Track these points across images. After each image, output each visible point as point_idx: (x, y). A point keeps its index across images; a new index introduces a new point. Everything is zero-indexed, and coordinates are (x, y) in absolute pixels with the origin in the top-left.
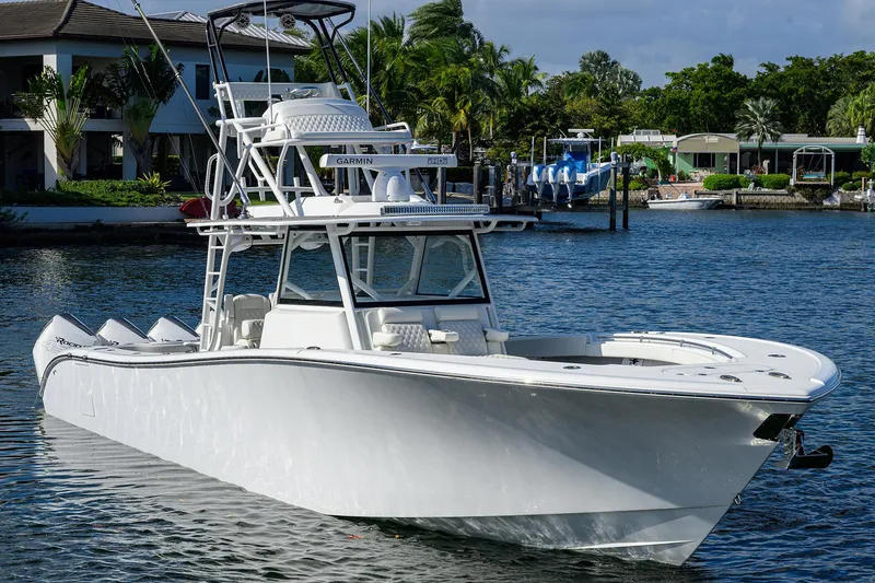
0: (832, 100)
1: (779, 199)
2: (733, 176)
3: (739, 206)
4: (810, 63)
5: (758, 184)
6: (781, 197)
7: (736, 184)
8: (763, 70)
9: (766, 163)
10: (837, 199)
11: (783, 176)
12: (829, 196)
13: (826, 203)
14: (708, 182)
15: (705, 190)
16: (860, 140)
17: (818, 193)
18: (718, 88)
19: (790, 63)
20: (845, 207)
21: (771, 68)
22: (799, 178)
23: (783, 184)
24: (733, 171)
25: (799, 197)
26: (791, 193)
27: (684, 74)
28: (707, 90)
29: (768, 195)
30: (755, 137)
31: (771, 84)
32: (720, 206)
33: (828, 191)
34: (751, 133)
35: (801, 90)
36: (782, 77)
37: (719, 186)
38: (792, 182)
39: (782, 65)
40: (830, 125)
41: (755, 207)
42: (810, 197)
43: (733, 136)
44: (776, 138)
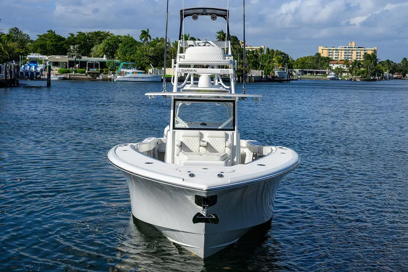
0: (92, 46)
1: (83, 77)
2: (66, 69)
3: (70, 79)
4: (84, 34)
5: (76, 72)
6: (83, 76)
7: (69, 72)
8: (70, 36)
9: (77, 65)
10: (101, 77)
11: (84, 70)
12: (98, 76)
13: (97, 78)
14: (59, 71)
15: (58, 74)
16: (104, 59)
17: (95, 75)
18: (55, 41)
19: (78, 34)
20: (104, 80)
21: (72, 35)
22: (88, 70)
23: (84, 72)
24: (66, 67)
25: (89, 76)
26: (86, 75)
27: (44, 35)
28: (52, 41)
29: (79, 75)
30: (74, 57)
31: (72, 40)
32: (64, 79)
33: (98, 75)
34: (73, 56)
35: (83, 42)
36: (75, 38)
37: (63, 73)
38: (87, 71)
39: (76, 34)
40: (92, 54)
41: (75, 79)
42: (93, 76)
43: (67, 56)
44: (80, 58)
